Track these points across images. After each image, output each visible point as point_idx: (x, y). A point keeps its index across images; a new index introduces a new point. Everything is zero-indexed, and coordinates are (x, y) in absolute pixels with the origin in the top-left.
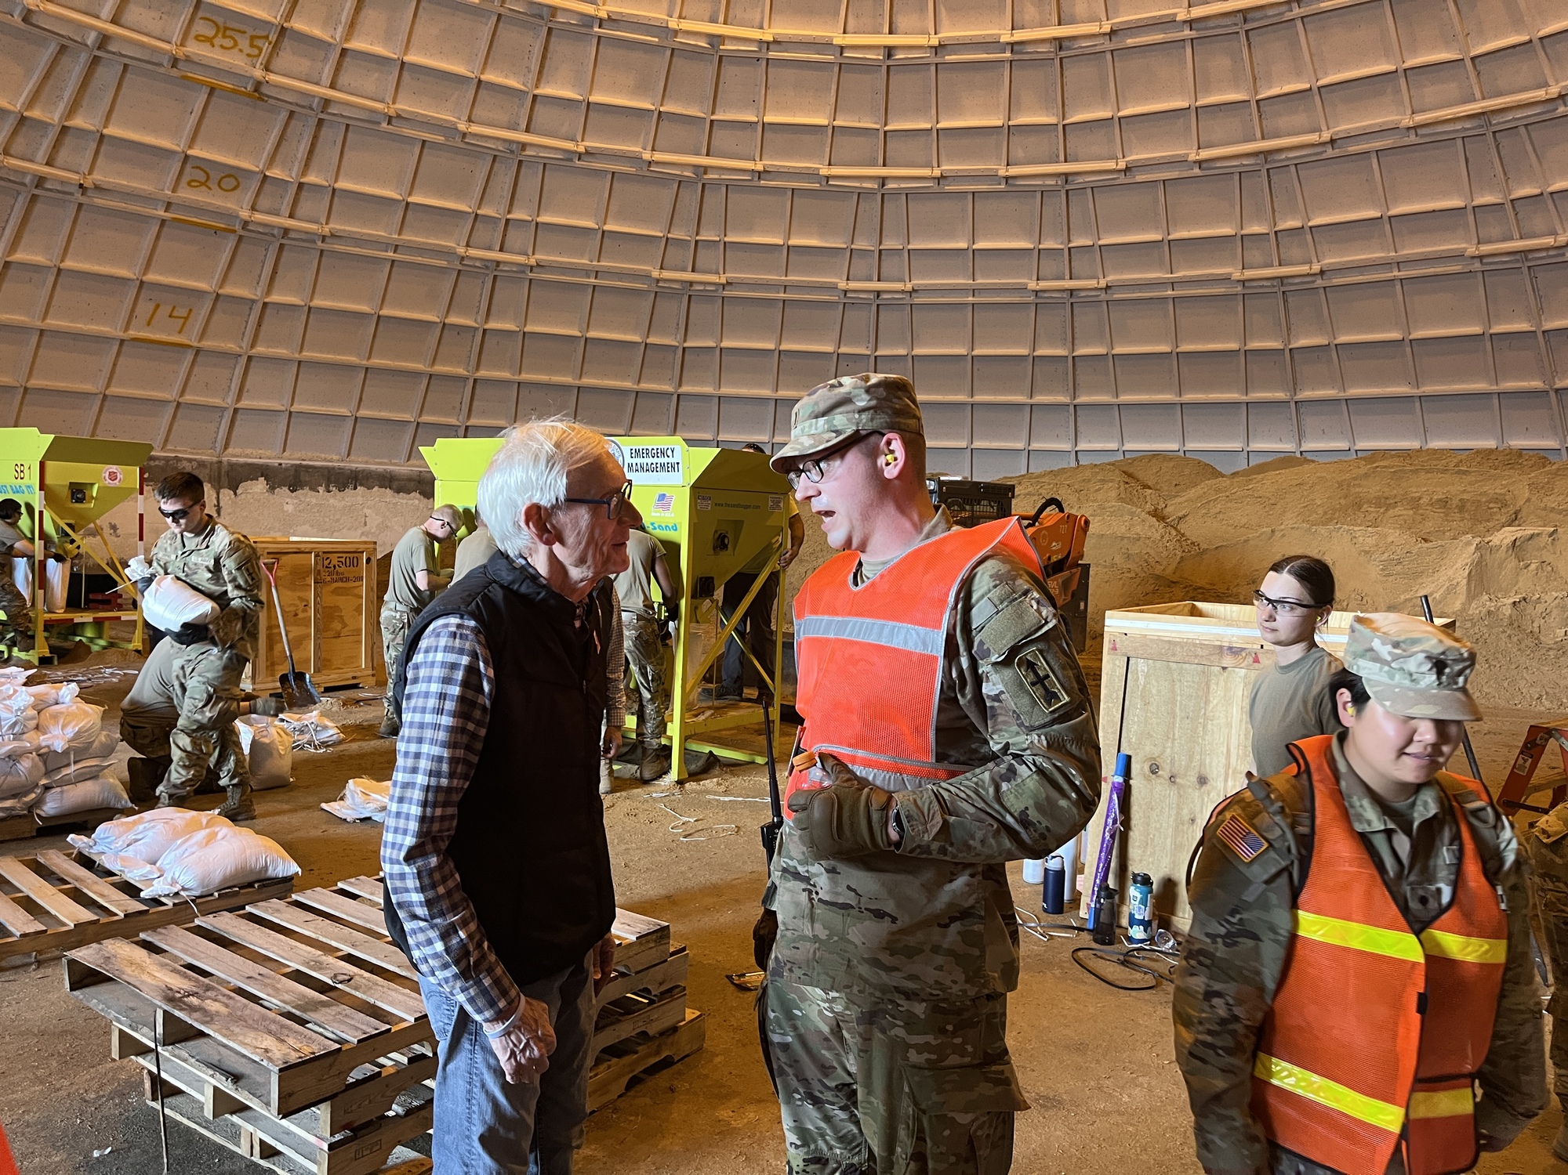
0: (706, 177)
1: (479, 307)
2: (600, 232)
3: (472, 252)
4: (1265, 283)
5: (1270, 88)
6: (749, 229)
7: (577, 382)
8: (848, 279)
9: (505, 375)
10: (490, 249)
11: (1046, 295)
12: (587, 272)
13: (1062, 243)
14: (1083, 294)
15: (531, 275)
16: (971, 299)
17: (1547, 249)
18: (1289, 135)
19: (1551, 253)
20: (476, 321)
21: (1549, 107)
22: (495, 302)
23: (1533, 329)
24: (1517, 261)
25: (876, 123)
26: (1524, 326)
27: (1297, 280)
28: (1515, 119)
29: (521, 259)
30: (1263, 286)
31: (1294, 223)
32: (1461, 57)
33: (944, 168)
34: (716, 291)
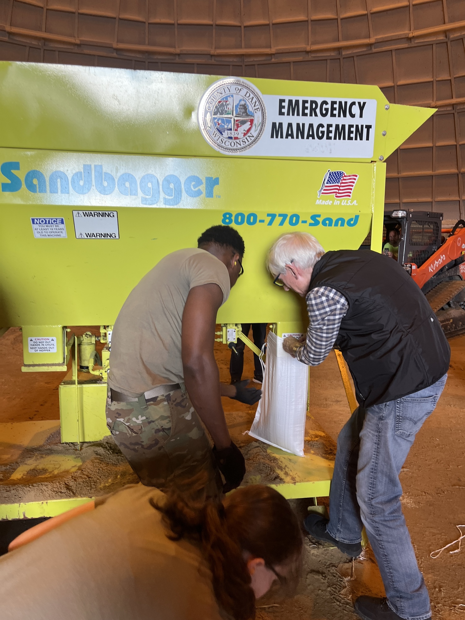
5: (155, 18)
21: (268, 58)
32: (240, 25)
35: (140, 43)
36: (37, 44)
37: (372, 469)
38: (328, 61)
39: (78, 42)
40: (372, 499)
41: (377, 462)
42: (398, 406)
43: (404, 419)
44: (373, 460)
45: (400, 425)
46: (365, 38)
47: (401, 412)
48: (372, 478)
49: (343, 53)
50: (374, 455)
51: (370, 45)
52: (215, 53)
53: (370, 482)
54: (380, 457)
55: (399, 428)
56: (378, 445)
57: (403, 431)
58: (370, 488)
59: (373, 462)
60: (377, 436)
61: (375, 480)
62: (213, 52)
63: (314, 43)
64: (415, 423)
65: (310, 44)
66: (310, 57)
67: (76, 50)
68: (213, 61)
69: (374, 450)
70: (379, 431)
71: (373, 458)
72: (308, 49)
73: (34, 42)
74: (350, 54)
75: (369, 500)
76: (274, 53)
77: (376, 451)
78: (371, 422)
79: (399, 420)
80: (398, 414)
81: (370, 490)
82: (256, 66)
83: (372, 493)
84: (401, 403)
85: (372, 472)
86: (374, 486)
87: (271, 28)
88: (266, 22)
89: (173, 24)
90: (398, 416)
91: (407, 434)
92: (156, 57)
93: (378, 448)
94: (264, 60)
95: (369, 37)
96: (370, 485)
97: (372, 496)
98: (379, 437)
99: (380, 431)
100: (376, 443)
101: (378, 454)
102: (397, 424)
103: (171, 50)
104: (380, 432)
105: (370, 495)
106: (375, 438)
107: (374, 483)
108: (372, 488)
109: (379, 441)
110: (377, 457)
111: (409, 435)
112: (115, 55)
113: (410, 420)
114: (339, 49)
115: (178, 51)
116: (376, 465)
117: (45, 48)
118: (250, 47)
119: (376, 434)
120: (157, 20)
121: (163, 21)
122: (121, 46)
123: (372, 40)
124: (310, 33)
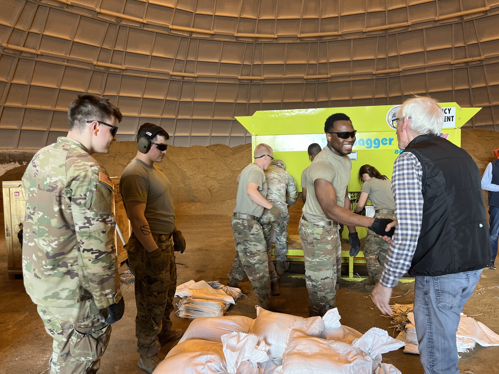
0: (121, 23)
1: (9, 73)
2: (72, 42)
3: (10, 46)
4: (312, 80)
5: (325, 15)
6: (137, 47)
7: (54, 109)
8: (173, 71)
9: (19, 105)
10: (18, 45)
11: (243, 81)
12: (63, 59)
13: (251, 63)
14: (255, 81)
15: (37, 59)
16: (217, 81)
17: (394, 73)
18: (328, 32)
19: (396, 74)
20: (7, 79)
21: (405, 28)
22: (17, 71)
23: (386, 97)
24: (386, 76)
25: (192, 10)
26: (383, 96)
27: (322, 80)
28: (395, 32)
29: (33, 51)
30: (312, 81)
31: (323, 61)
32: (385, 10)
33: (215, 31)
34: (120, 72)
35: (314, 32)
36: (251, 41)
37: (429, 338)
38: (453, 25)
39: (276, 37)
40: (433, 366)
41: (432, 331)
42: (436, 282)
43: (443, 292)
44: (428, 331)
45: (440, 298)
46: (482, 7)
47: (439, 286)
48: (430, 347)
49: (465, 19)
50: (428, 326)
51: (486, 12)
52: (367, 31)
53: (429, 351)
54: (433, 327)
55: (440, 300)
56: (429, 316)
57: (444, 303)
58: (430, 357)
59: (429, 332)
60: (426, 309)
61: (433, 349)
62: (364, 30)
63: (440, 15)
64: (455, 296)
65: (438, 15)
66: (438, 24)
67: (275, 41)
68: (365, 36)
69: (427, 321)
70: (426, 304)
71: (428, 328)
72: (437, 19)
73: (250, 40)
74: (470, 19)
75: (431, 367)
76: (410, 24)
77: (429, 322)
78: (419, 298)
79: (439, 293)
80: (437, 288)
81: (430, 358)
82: (397, 35)
83: (433, 361)
84: (438, 279)
85: (430, 342)
86: (433, 355)
87: (408, 9)
88: (405, 6)
89: (338, 17)
90: (437, 290)
91: (448, 306)
92: (325, 39)
93: (429, 319)
94: (403, 30)
95: (485, 6)
96: (430, 354)
97: (433, 363)
98: (428, 309)
99: (428, 303)
100: (427, 315)
101: (431, 324)
102: (438, 297)
103: (336, 33)
104: (428, 305)
105: (431, 362)
106: (425, 311)
107: (433, 352)
108: (431, 357)
109: (429, 312)
110: (431, 327)
111: (452, 307)
112: (298, 41)
113: (449, 294)
114: (461, 17)
115: (340, 33)
116: (432, 334)
117: (256, 43)
118: (392, 23)
119: (425, 307)
120: (327, 16)
121: (331, 16)
122: (303, 35)
123: (487, 8)
124: (438, 9)
